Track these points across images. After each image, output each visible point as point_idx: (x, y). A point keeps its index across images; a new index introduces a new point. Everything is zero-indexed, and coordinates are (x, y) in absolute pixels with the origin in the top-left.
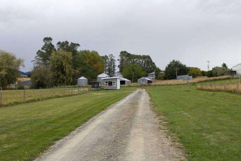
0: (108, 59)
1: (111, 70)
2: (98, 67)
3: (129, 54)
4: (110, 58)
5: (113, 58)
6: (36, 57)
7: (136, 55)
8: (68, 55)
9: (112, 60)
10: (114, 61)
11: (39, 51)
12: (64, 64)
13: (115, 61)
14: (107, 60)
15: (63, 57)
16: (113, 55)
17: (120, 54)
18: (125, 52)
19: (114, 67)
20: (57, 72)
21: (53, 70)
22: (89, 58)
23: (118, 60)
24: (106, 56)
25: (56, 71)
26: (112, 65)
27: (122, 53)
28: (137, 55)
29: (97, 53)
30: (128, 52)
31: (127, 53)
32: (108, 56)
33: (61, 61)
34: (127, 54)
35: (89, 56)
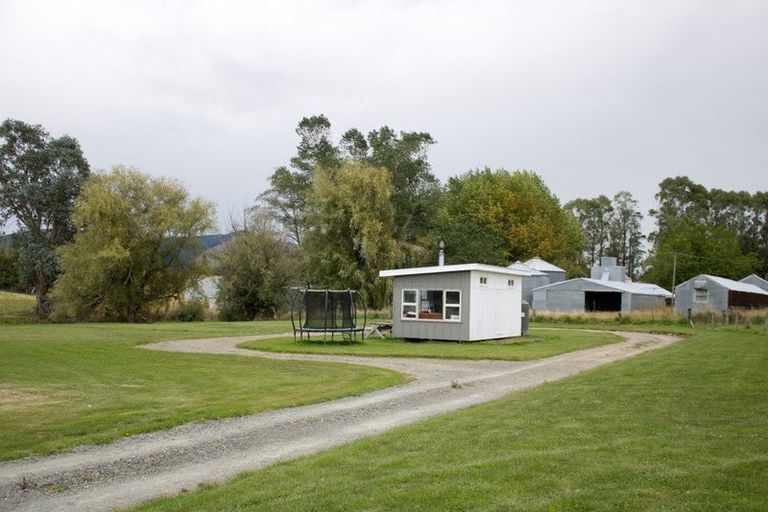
0: (611, 209)
1: (624, 252)
2: (536, 234)
3: (697, 191)
4: (619, 205)
5: (629, 205)
6: (266, 193)
7: (728, 191)
8: (374, 181)
9: (626, 214)
10: (638, 219)
11: (282, 171)
12: (356, 217)
13: (641, 217)
14: (606, 216)
15: (355, 189)
16: (631, 196)
17: (659, 190)
18: (683, 181)
19: (635, 241)
20: (331, 254)
21: (317, 242)
22: (499, 199)
23: (652, 212)
24: (604, 200)
25: (329, 247)
26: (628, 235)
27: (667, 184)
28: (732, 192)
29: (537, 180)
30: (696, 183)
31: (690, 185)
32: (611, 198)
33: (345, 207)
34: (687, 189)
35: (500, 190)
